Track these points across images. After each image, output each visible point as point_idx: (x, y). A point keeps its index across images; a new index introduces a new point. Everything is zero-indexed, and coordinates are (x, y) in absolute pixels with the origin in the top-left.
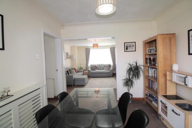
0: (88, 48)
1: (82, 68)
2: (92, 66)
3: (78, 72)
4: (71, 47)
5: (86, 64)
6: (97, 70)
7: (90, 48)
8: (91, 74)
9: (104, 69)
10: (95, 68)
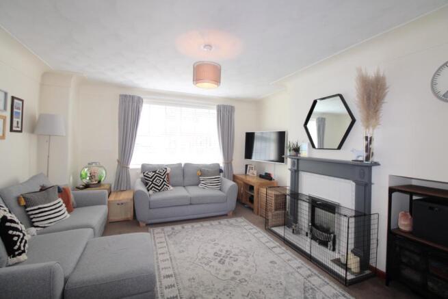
0: (132, 97)
1: (99, 182)
2: (151, 174)
3: (82, 204)
4: (46, 74)
5: (118, 161)
6: (172, 188)
7: (142, 97)
8: (150, 208)
9: (197, 185)
10: (164, 181)
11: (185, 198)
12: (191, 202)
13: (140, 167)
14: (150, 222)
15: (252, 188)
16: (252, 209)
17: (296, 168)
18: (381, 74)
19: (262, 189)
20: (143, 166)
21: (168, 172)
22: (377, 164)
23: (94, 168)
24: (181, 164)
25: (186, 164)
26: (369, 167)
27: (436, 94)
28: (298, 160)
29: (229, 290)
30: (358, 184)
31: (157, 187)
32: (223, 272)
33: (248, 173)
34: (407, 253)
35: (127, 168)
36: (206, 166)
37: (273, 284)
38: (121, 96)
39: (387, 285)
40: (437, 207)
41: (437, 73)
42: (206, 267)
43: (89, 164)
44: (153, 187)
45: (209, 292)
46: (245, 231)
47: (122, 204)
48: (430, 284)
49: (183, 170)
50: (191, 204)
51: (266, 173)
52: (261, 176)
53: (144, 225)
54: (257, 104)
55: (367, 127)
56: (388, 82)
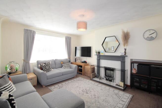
0: (31, 31)
1: (17, 70)
2: (44, 65)
5: (24, 60)
6: (53, 70)
7: (35, 31)
8: (47, 79)
9: (61, 67)
10: (50, 67)
11: (60, 73)
12: (63, 74)
13: (36, 62)
14: (47, 85)
15: (81, 66)
16: (82, 74)
17: (99, 58)
18: (128, 32)
19: (85, 66)
20: (38, 62)
21: (50, 63)
22: (127, 56)
23: (12, 64)
24: (53, 60)
25: (55, 60)
26: (125, 57)
27: (144, 38)
28: (100, 56)
29: (97, 101)
30: (122, 62)
31: (47, 70)
32: (90, 96)
33: (76, 61)
34: (135, 79)
35: (29, 63)
36: (63, 60)
37: (107, 96)
38: (24, 29)
39: (131, 88)
40: (143, 66)
41: (144, 33)
42: (84, 96)
43: (10, 62)
44: (46, 70)
45: (92, 104)
46: (85, 81)
47: (32, 79)
48: (142, 86)
49: (55, 62)
50: (63, 75)
51: (84, 61)
52: (82, 62)
53: (45, 86)
54: (78, 37)
55: (124, 46)
56: (131, 34)
